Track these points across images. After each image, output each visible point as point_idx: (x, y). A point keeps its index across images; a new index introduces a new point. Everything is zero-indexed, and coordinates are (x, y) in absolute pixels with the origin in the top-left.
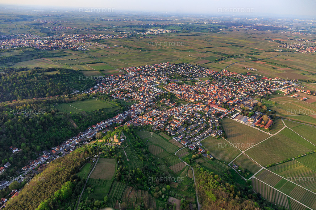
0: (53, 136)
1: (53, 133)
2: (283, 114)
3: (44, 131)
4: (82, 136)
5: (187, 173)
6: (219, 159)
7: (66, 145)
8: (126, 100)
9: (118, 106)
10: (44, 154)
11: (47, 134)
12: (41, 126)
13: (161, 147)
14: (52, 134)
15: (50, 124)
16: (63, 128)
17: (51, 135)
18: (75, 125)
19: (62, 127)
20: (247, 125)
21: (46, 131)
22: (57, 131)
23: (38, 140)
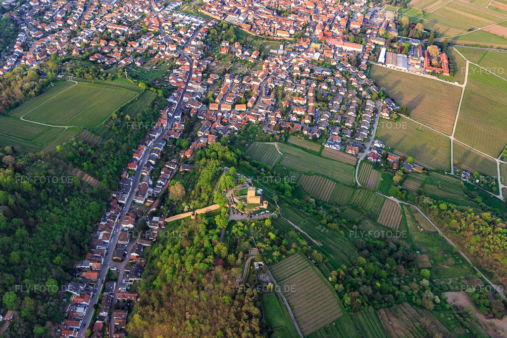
0: (59, 232)
1: (56, 225)
2: (447, 34)
3: (31, 229)
4: (124, 202)
5: (418, 222)
6: (433, 169)
7: (105, 243)
8: (142, 65)
9: (146, 90)
10: (73, 294)
11: (43, 236)
12: (15, 220)
13: (323, 176)
14: (54, 229)
15: (33, 201)
16: (69, 200)
17: (54, 232)
18: (89, 179)
19: (66, 200)
20: (413, 73)
21: (34, 227)
22: (63, 215)
23: (32, 262)
